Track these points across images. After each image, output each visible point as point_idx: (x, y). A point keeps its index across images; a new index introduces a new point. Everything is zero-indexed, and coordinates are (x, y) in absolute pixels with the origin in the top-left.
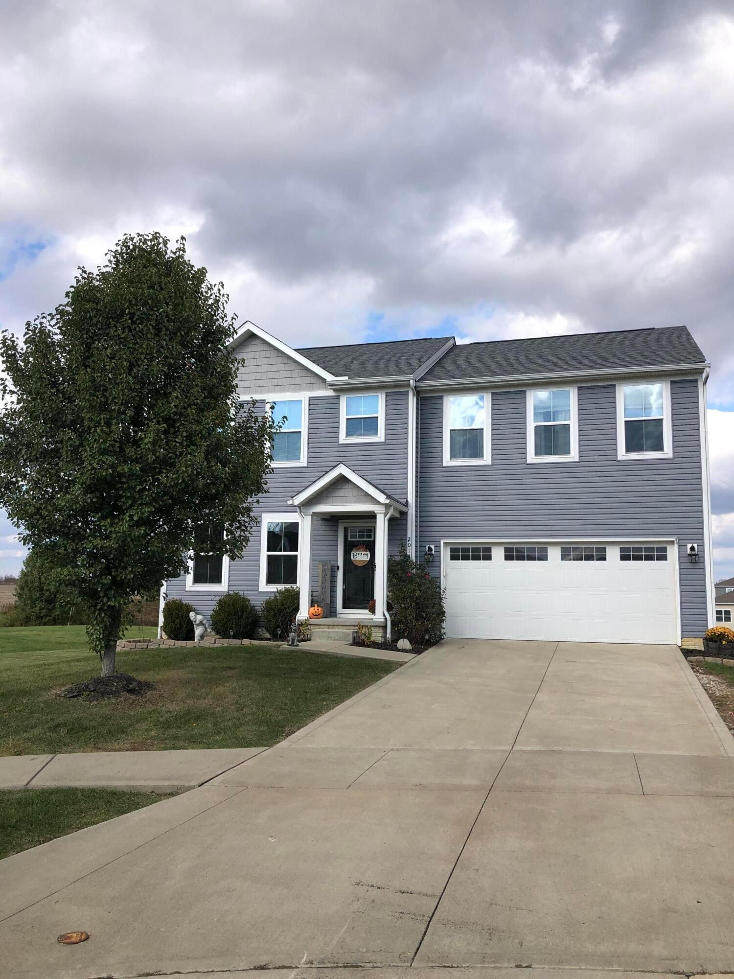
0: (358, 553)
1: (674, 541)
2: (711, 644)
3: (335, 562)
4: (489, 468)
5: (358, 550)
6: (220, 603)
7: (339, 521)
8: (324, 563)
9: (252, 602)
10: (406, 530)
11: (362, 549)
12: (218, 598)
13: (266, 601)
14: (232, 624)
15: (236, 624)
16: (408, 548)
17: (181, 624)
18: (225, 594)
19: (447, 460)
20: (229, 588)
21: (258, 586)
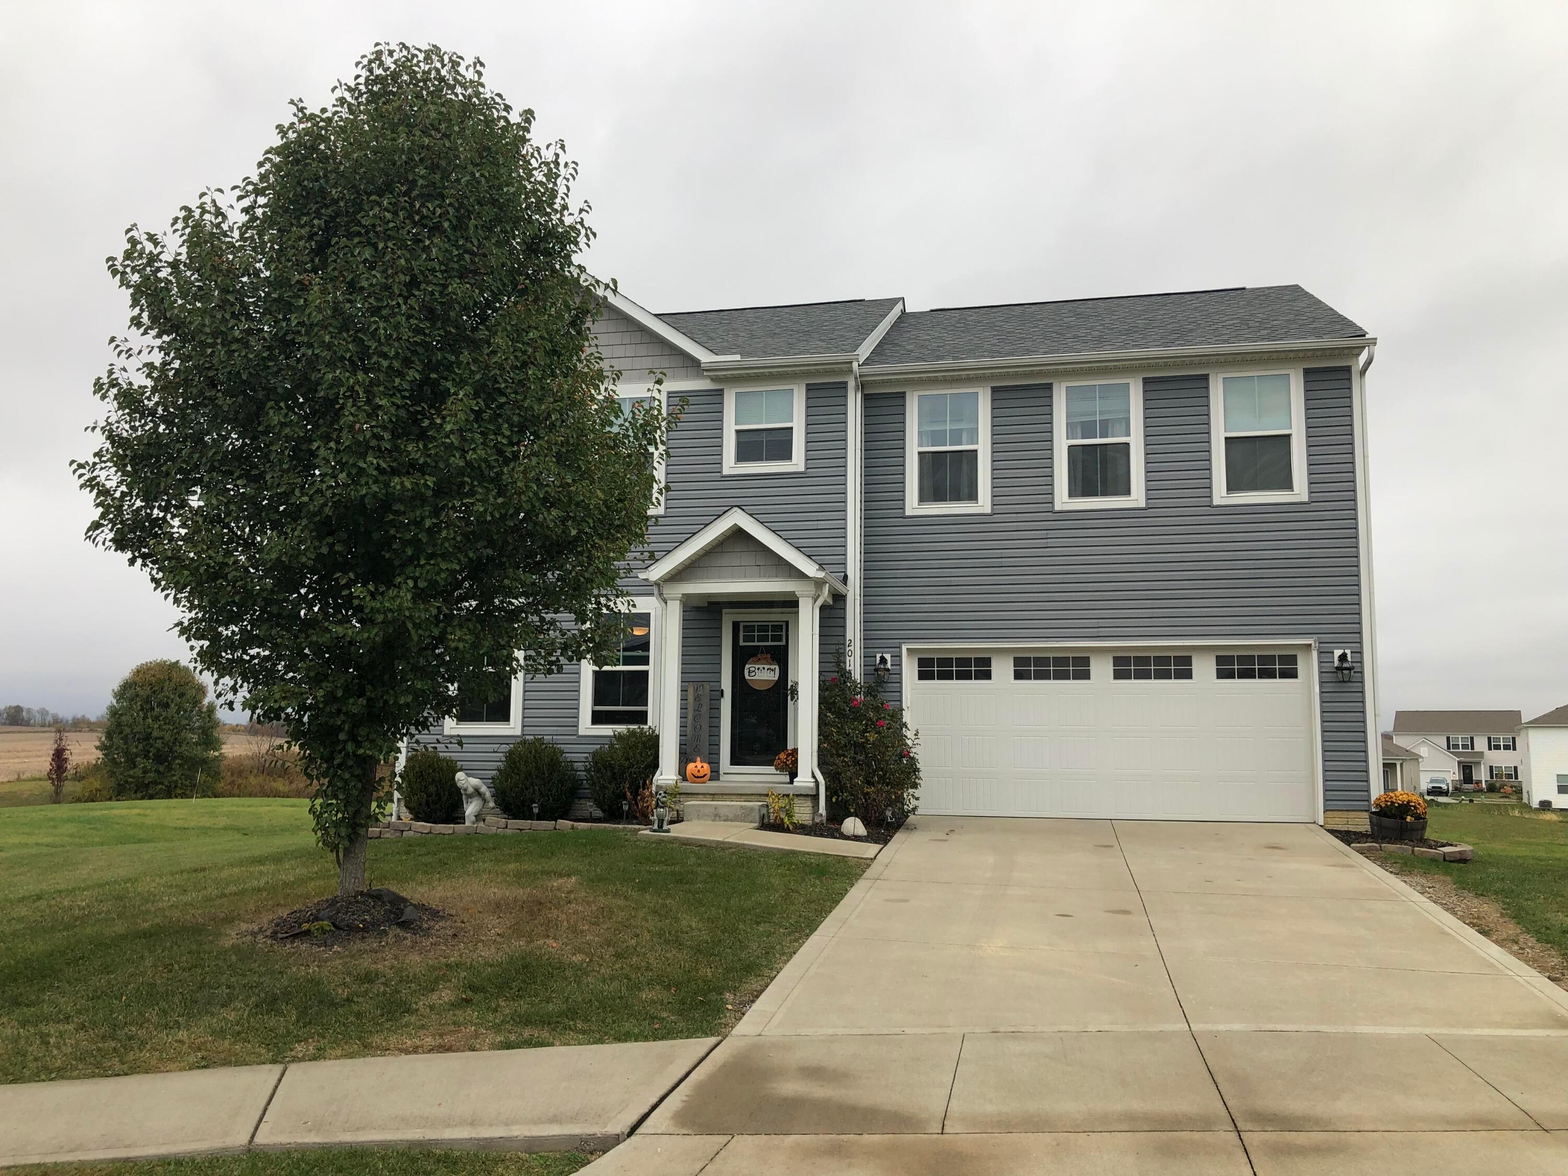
0: (757, 666)
1: (1310, 645)
2: (1386, 821)
3: (717, 684)
4: (985, 519)
5: (757, 662)
6: (510, 756)
7: (724, 611)
8: (699, 684)
9: (567, 755)
10: (844, 627)
11: (764, 661)
12: (505, 748)
13: (594, 754)
14: (534, 793)
15: (541, 793)
16: (848, 658)
17: (438, 795)
18: (519, 740)
19: (913, 505)
20: (523, 730)
21: (577, 726)
